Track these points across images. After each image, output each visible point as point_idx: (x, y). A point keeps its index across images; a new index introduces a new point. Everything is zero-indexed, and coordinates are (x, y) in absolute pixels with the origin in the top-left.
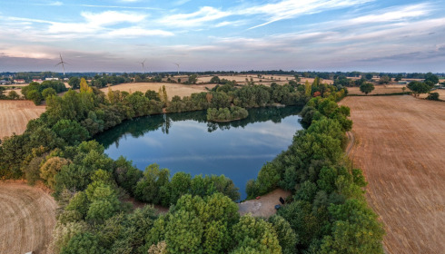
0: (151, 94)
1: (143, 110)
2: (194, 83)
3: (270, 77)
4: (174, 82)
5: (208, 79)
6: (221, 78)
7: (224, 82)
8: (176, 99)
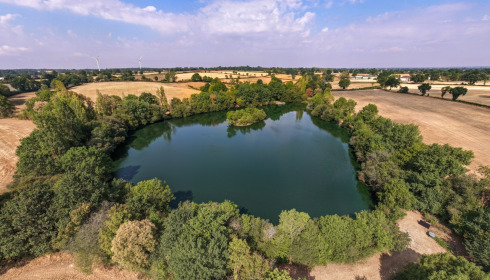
0: (147, 97)
1: (146, 118)
2: (174, 82)
3: (245, 73)
4: (149, 80)
5: (189, 76)
6: (202, 75)
7: (208, 80)
8: (175, 101)
